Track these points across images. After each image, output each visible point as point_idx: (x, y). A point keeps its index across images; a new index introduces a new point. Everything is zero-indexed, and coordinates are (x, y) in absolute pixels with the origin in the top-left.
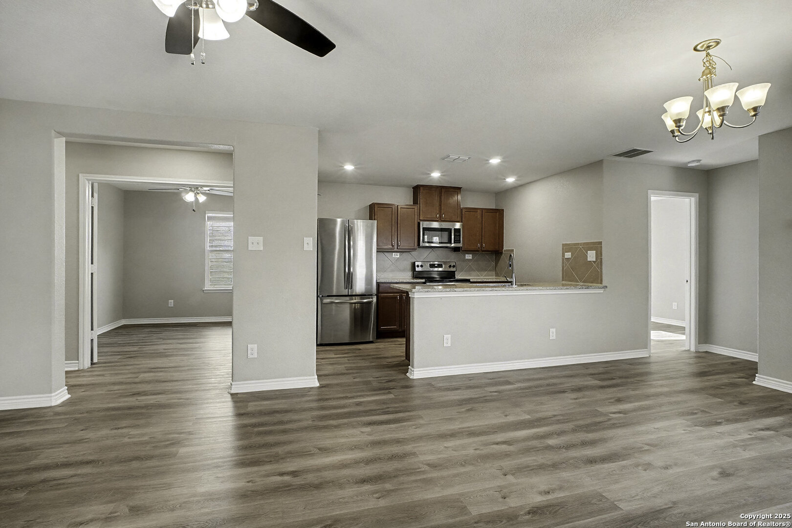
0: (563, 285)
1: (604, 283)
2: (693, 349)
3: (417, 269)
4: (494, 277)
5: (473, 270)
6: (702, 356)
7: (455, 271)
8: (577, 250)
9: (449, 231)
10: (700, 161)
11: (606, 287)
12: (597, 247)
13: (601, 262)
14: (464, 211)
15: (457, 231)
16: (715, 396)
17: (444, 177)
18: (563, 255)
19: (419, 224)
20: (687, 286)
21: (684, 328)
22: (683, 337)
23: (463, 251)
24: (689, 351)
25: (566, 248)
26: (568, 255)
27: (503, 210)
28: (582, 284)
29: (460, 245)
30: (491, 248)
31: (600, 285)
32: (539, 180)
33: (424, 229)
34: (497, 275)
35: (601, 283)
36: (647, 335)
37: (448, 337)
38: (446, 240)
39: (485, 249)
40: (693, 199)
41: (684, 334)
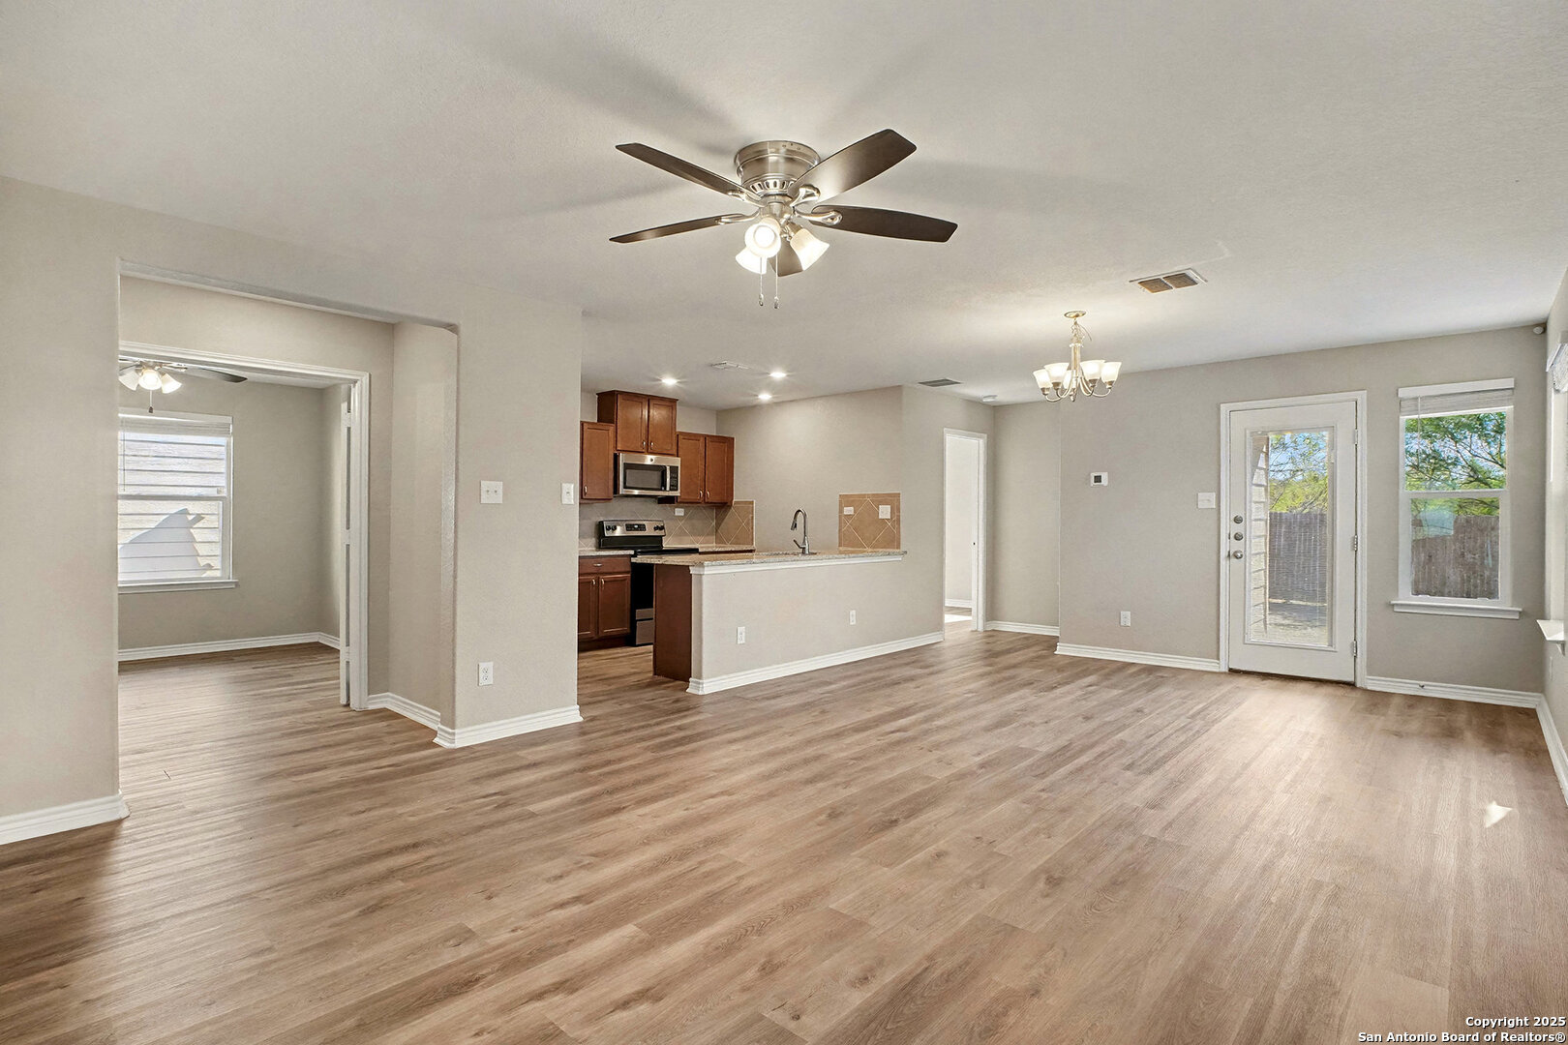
0: (841, 553)
1: (903, 548)
2: (981, 629)
3: (607, 534)
4: (715, 544)
5: (685, 534)
6: (991, 635)
7: (661, 537)
8: (865, 504)
9: (662, 470)
10: (994, 396)
11: (906, 552)
12: (893, 500)
13: (899, 520)
14: (681, 437)
15: (674, 469)
16: (1035, 668)
17: (681, 386)
18: (841, 511)
19: (616, 458)
20: (974, 549)
21: (970, 610)
22: (969, 618)
23: (681, 502)
24: (976, 631)
25: (846, 500)
26: (849, 510)
27: (733, 439)
28: (870, 550)
29: (677, 493)
30: (717, 499)
31: (898, 551)
32: (800, 400)
33: (627, 466)
34: (719, 541)
35: (898, 547)
36: (941, 618)
37: (741, 629)
38: (656, 483)
39: (710, 501)
40: (981, 441)
41: (970, 615)
